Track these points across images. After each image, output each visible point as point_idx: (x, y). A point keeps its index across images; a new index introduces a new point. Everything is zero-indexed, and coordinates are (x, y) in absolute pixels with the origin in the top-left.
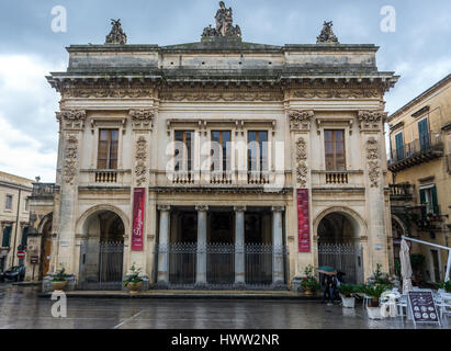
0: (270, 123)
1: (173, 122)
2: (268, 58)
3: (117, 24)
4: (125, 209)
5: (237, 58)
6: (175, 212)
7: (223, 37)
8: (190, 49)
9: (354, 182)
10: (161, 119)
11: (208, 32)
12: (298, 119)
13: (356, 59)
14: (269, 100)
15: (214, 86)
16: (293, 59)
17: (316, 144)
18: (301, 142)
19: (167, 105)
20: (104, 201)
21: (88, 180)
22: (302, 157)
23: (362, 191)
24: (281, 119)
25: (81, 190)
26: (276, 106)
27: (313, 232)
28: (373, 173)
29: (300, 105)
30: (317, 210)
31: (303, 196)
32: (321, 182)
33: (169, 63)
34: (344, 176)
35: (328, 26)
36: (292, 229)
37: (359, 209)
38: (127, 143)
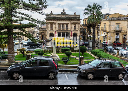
0: (69, 24)
1: (59, 23)
2: (69, 16)
3: (51, 12)
4: (54, 33)
5: (65, 16)
6: (58, 33)
7: (63, 13)
8: (60, 15)
9: (77, 30)
10: (57, 23)
11: (62, 13)
12: (71, 23)
13: (78, 16)
14: (68, 21)
15: (63, 19)
16: (71, 16)
17: (73, 26)
18: (72, 26)
19: (58, 22)
20: (51, 32)
21: (50, 30)
22: (72, 27)
23: (77, 31)
24: (70, 23)
25: (49, 31)
26: (69, 22)
27: (73, 35)
28: (79, 29)
29: (72, 22)
30: (73, 33)
31: (72, 31)
32: (73, 30)
33: (58, 16)
34: (76, 29)
35: (75, 12)
36: (71, 35)
37: (77, 32)
38: (54, 26)
